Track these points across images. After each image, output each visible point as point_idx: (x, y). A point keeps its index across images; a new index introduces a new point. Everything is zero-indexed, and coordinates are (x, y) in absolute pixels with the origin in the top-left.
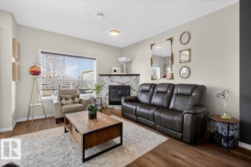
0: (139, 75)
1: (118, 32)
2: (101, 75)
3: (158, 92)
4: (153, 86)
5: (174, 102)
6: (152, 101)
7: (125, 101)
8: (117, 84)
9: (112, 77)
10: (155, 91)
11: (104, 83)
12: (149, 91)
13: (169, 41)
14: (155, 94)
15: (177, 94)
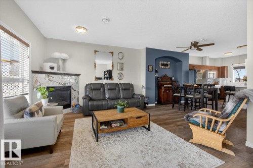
0: (78, 75)
1: (86, 29)
3: (109, 89)
4: (102, 85)
5: (123, 94)
6: (107, 96)
7: (89, 101)
8: (57, 85)
9: (51, 75)
10: (106, 89)
11: (38, 84)
12: (100, 89)
13: (111, 54)
14: (106, 91)
15: (123, 89)
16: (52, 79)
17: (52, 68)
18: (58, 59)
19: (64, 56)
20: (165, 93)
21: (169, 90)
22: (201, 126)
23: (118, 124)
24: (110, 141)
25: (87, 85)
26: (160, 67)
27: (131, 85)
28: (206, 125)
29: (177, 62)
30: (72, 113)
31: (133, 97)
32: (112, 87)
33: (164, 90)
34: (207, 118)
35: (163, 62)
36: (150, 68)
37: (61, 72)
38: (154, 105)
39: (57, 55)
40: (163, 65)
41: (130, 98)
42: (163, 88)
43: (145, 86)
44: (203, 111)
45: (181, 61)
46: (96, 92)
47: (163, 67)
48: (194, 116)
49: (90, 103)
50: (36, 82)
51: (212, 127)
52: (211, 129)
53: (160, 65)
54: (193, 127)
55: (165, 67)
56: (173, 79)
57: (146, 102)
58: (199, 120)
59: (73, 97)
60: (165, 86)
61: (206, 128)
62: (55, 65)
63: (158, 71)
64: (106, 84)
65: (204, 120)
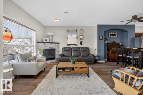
0: (59, 43)
1: (59, 19)
2: (38, 42)
3: (74, 51)
4: (71, 48)
5: (82, 54)
6: (73, 55)
7: (62, 56)
8: (48, 48)
9: (45, 44)
10: (72, 50)
11: (40, 48)
12: (69, 51)
13: (76, 31)
14: (73, 52)
15: (82, 51)
16: (46, 45)
17: (46, 40)
18: (49, 36)
19: (52, 34)
20: (113, 54)
21: (116, 52)
22: (120, 79)
23: (69, 70)
24: (63, 79)
25: (63, 48)
26: (110, 36)
27: (88, 49)
28: (124, 80)
29: (124, 32)
30: (55, 62)
31: (88, 56)
32: (76, 50)
33: (112, 52)
34: (124, 74)
35: (112, 33)
36: (101, 38)
37: (51, 42)
38: (104, 61)
39: (49, 34)
40: (111, 35)
41: (87, 56)
42: (111, 51)
43: (97, 49)
44: (129, 68)
45: (127, 31)
46: (67, 52)
47: (111, 36)
48: (115, 71)
49: (62, 58)
50: (39, 47)
51: (129, 82)
52: (128, 83)
53: (110, 35)
54: (115, 79)
55: (113, 36)
56: (120, 44)
57: (97, 59)
58: (119, 75)
59: (56, 54)
60: (113, 49)
61: (124, 81)
62: (48, 39)
63: (108, 39)
64: (73, 48)
65: (122, 75)
